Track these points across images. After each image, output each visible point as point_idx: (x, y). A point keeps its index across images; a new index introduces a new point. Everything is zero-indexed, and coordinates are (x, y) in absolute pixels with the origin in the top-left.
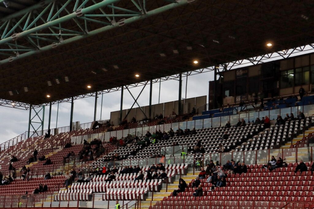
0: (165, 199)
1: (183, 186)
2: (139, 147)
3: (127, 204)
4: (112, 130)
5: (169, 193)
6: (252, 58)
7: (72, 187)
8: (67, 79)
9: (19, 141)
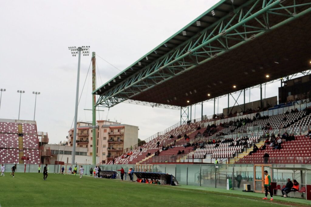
0: (245, 157)
1: (256, 150)
2: (235, 128)
3: (222, 160)
4: (224, 118)
5: (248, 154)
6: (303, 72)
7: (196, 151)
8: (195, 91)
9: (176, 127)
